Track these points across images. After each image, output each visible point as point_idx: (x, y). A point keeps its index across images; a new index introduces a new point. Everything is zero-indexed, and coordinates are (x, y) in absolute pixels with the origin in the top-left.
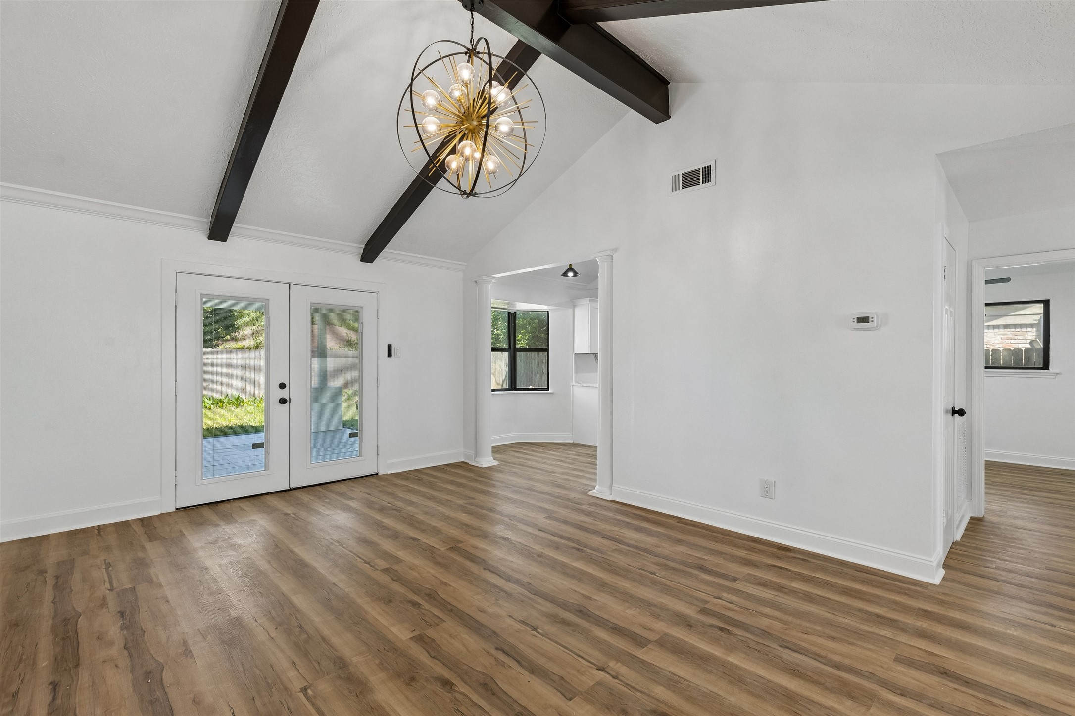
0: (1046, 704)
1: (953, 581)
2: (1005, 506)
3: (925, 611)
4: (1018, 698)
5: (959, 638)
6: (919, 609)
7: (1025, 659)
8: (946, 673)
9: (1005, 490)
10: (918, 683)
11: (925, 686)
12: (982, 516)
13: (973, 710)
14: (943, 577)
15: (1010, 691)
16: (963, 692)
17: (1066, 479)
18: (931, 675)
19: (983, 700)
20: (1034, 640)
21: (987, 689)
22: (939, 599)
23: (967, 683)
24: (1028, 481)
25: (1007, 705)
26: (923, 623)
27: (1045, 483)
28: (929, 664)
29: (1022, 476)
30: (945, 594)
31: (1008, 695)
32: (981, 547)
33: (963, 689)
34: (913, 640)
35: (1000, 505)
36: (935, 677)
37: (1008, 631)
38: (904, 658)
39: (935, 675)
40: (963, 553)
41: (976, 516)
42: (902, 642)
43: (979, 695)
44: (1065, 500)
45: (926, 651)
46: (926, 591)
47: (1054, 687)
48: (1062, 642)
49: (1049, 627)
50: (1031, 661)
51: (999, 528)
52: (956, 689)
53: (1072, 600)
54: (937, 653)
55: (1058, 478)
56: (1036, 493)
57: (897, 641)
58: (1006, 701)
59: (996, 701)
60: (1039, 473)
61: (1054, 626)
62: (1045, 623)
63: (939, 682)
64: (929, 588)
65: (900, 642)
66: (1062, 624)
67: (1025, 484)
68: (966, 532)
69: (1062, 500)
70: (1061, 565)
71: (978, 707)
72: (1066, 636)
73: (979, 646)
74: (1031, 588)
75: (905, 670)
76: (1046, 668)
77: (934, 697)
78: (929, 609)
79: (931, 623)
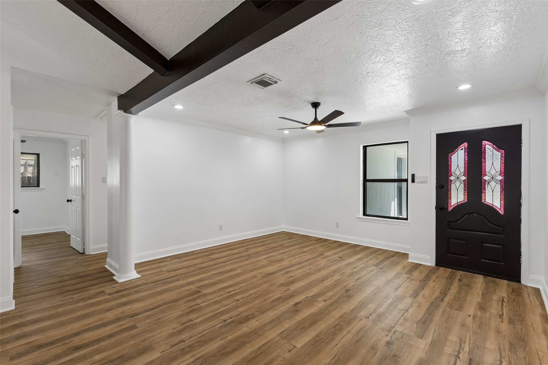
0: (84, 329)
1: (21, 303)
2: (29, 257)
3: (14, 325)
4: (74, 334)
5: (38, 327)
6: (10, 327)
7: (69, 317)
8: (40, 347)
9: (25, 250)
10: (29, 361)
11: (33, 360)
12: (20, 266)
13: (60, 352)
14: (15, 304)
15: (70, 333)
16: (52, 348)
17: (49, 237)
18: (34, 353)
19: (62, 345)
20: (69, 308)
21: (61, 339)
22: (18, 315)
23: (52, 343)
24: (34, 242)
25: (72, 339)
26: (16, 332)
27: (42, 241)
28: (30, 348)
29: (30, 240)
30: (20, 312)
31: (70, 336)
32: (27, 280)
33: (52, 347)
34: (15, 344)
35: (26, 257)
36: (36, 352)
37: (58, 311)
38: (15, 355)
39: (35, 351)
40: (19, 287)
41: (17, 267)
42: (10, 349)
43: (59, 344)
44: (53, 246)
45: (25, 344)
46: (9, 316)
47: (84, 321)
48: (78, 303)
49: (71, 300)
50: (72, 317)
51: (31, 268)
52: (49, 350)
53: (74, 285)
54: (31, 340)
55: (46, 238)
56: (40, 247)
57: (6, 350)
58: (70, 338)
59: (67, 341)
60: (37, 237)
61: (73, 298)
62: (70, 299)
63: (39, 353)
64: (10, 313)
65: (8, 350)
66: (75, 296)
67: (33, 244)
68: (16, 276)
69: (52, 246)
70: (64, 273)
71: (61, 350)
72: (78, 299)
73: (49, 324)
74: (58, 288)
75: (19, 360)
76: (78, 316)
77: (40, 361)
78: (16, 323)
79: (20, 329)
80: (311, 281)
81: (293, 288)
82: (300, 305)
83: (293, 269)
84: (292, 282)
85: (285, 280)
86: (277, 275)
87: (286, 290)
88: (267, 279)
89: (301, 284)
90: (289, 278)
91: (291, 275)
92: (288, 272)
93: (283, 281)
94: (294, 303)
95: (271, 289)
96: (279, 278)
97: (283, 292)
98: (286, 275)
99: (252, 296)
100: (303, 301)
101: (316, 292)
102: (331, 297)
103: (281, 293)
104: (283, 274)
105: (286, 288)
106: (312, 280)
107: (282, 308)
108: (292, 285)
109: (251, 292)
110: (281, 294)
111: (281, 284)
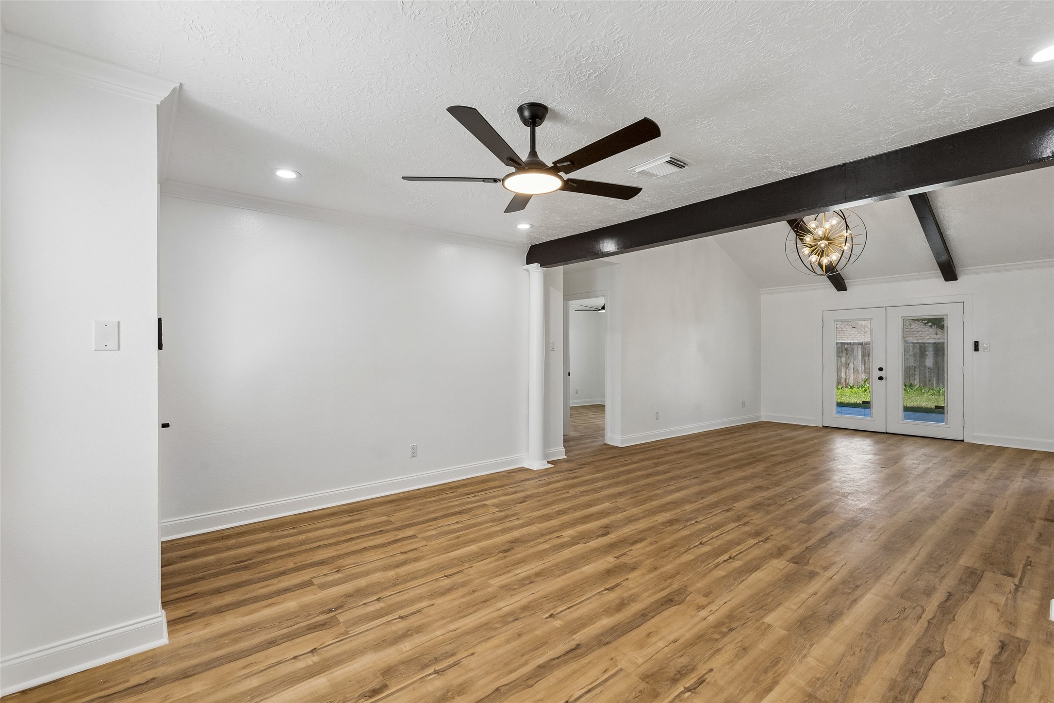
80: (565, 573)
81: (609, 561)
82: (600, 533)
83: (606, 622)
84: (609, 573)
85: (627, 579)
86: (649, 596)
87: (623, 557)
88: (670, 585)
89: (589, 569)
90: (617, 585)
91: (612, 596)
92: (621, 605)
93: (631, 576)
94: (609, 536)
95: (652, 560)
96: (641, 585)
97: (628, 553)
98: (626, 595)
99: (683, 550)
100: (594, 538)
101: (566, 551)
102: (545, 542)
103: (632, 552)
104: (633, 599)
105: (623, 560)
106: (563, 577)
107: (627, 530)
108: (610, 566)
109: (688, 556)
110: (631, 550)
111: (633, 569)
